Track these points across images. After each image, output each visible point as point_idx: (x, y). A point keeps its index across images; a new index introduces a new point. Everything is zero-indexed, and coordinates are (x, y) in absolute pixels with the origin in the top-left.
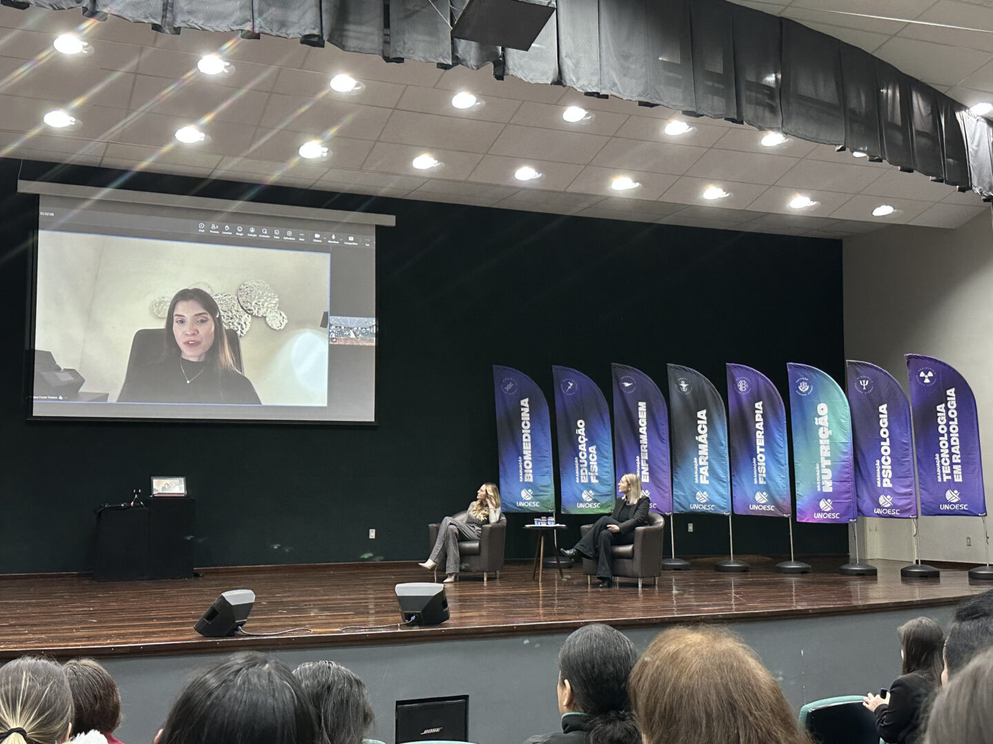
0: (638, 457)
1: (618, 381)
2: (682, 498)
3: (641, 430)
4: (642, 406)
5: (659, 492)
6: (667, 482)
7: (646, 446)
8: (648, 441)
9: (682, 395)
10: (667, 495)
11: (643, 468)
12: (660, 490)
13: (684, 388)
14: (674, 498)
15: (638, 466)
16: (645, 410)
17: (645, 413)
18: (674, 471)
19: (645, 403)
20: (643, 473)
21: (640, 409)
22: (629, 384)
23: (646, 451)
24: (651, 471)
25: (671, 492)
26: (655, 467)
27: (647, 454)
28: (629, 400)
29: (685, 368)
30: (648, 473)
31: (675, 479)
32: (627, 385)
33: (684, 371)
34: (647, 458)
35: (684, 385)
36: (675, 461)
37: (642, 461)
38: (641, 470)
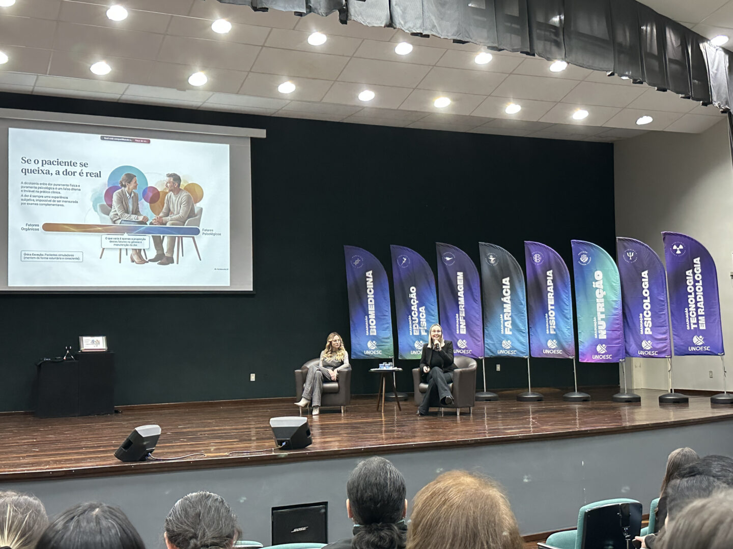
0: (457, 315)
1: (441, 257)
2: (490, 345)
3: (459, 294)
4: (460, 275)
5: (472, 340)
6: (480, 333)
7: (463, 306)
8: (465, 302)
9: (491, 267)
10: (479, 343)
11: (461, 323)
12: (474, 339)
13: (492, 261)
14: (486, 345)
15: (457, 321)
16: (462, 278)
17: (462, 281)
18: (485, 325)
19: (462, 273)
20: (461, 326)
21: (458, 278)
22: (450, 259)
23: (464, 310)
24: (467, 326)
25: (483, 341)
26: (470, 321)
27: (464, 312)
28: (450, 272)
29: (493, 245)
30: (465, 327)
31: (486, 331)
32: (448, 259)
33: (492, 248)
34: (464, 315)
35: (492, 259)
36: (486, 317)
37: (460, 317)
38: (460, 325)
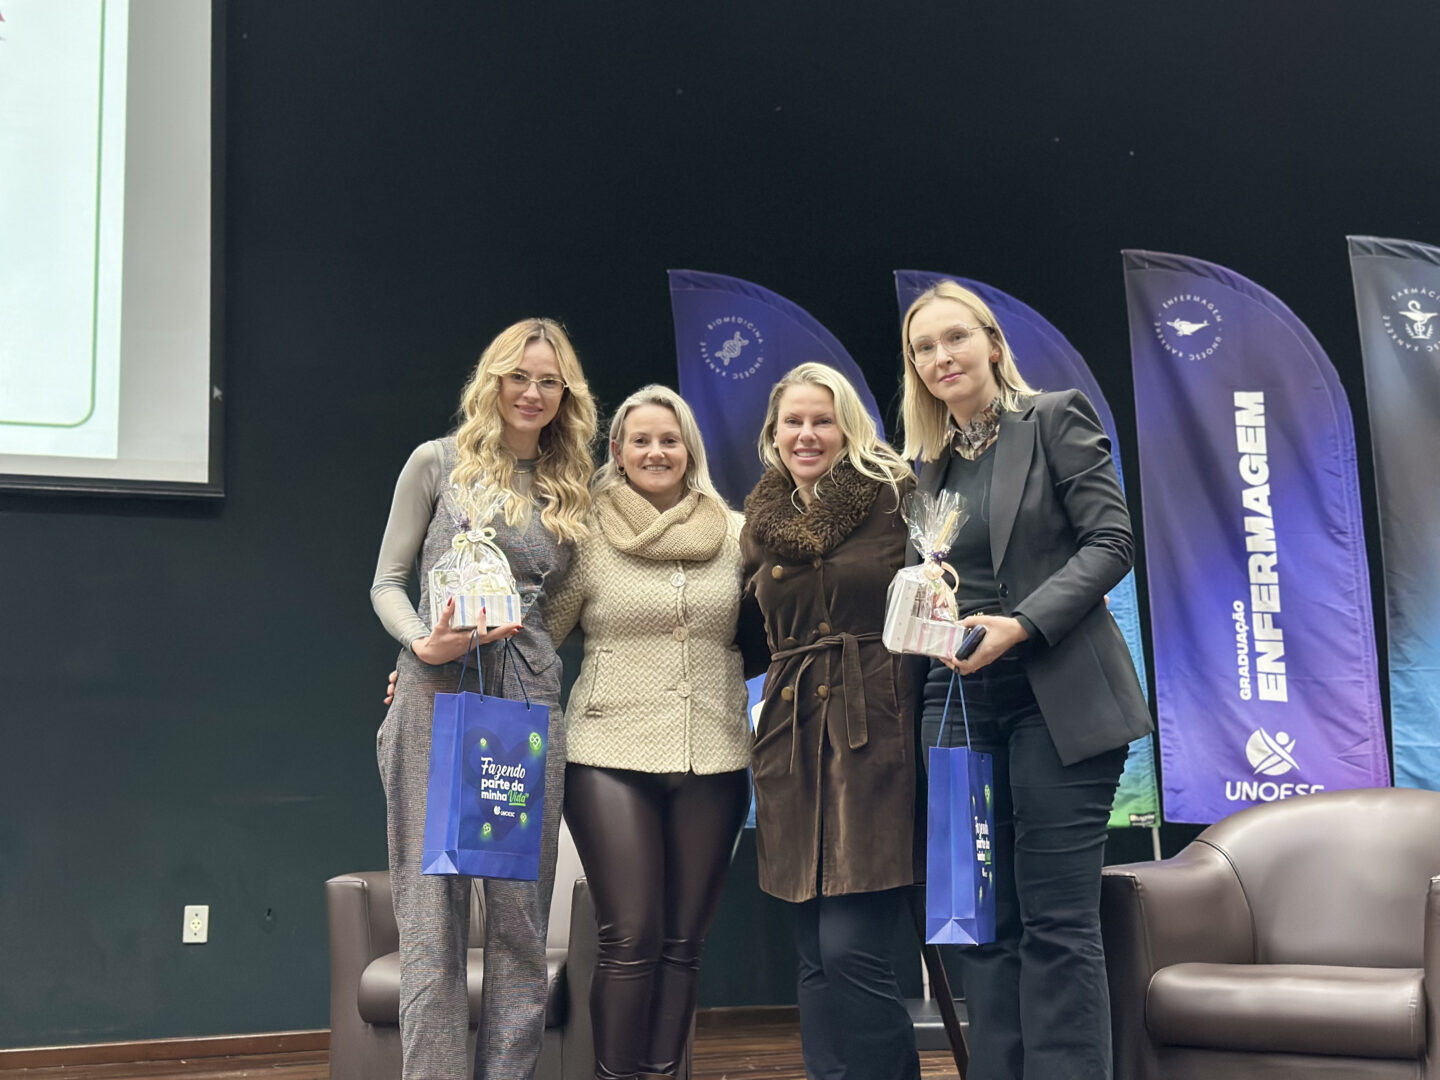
0: (1238, 605)
1: (1149, 318)
2: (1426, 758)
3: (1248, 499)
4: (1250, 406)
5: (1330, 738)
6: (1366, 697)
7: (1273, 560)
8: (1278, 539)
9: (1416, 360)
10: (1365, 749)
11: (1259, 647)
12: (1333, 729)
13: (1419, 328)
14: (1397, 760)
15: (1242, 638)
16: (1261, 421)
17: (1262, 433)
18: (1391, 654)
19: (1259, 396)
20: (1263, 664)
21: (1241, 418)
22: (1197, 327)
23: (1274, 577)
24: (1293, 657)
25: (1381, 739)
26: (1311, 639)
27: (1275, 590)
28: (1201, 393)
29: (1423, 247)
30: (1281, 667)
31: (1395, 683)
32: (1186, 328)
33: (1416, 261)
34: (1277, 609)
35: (1418, 317)
36: (1397, 614)
37: (1256, 618)
38: (1253, 655)
